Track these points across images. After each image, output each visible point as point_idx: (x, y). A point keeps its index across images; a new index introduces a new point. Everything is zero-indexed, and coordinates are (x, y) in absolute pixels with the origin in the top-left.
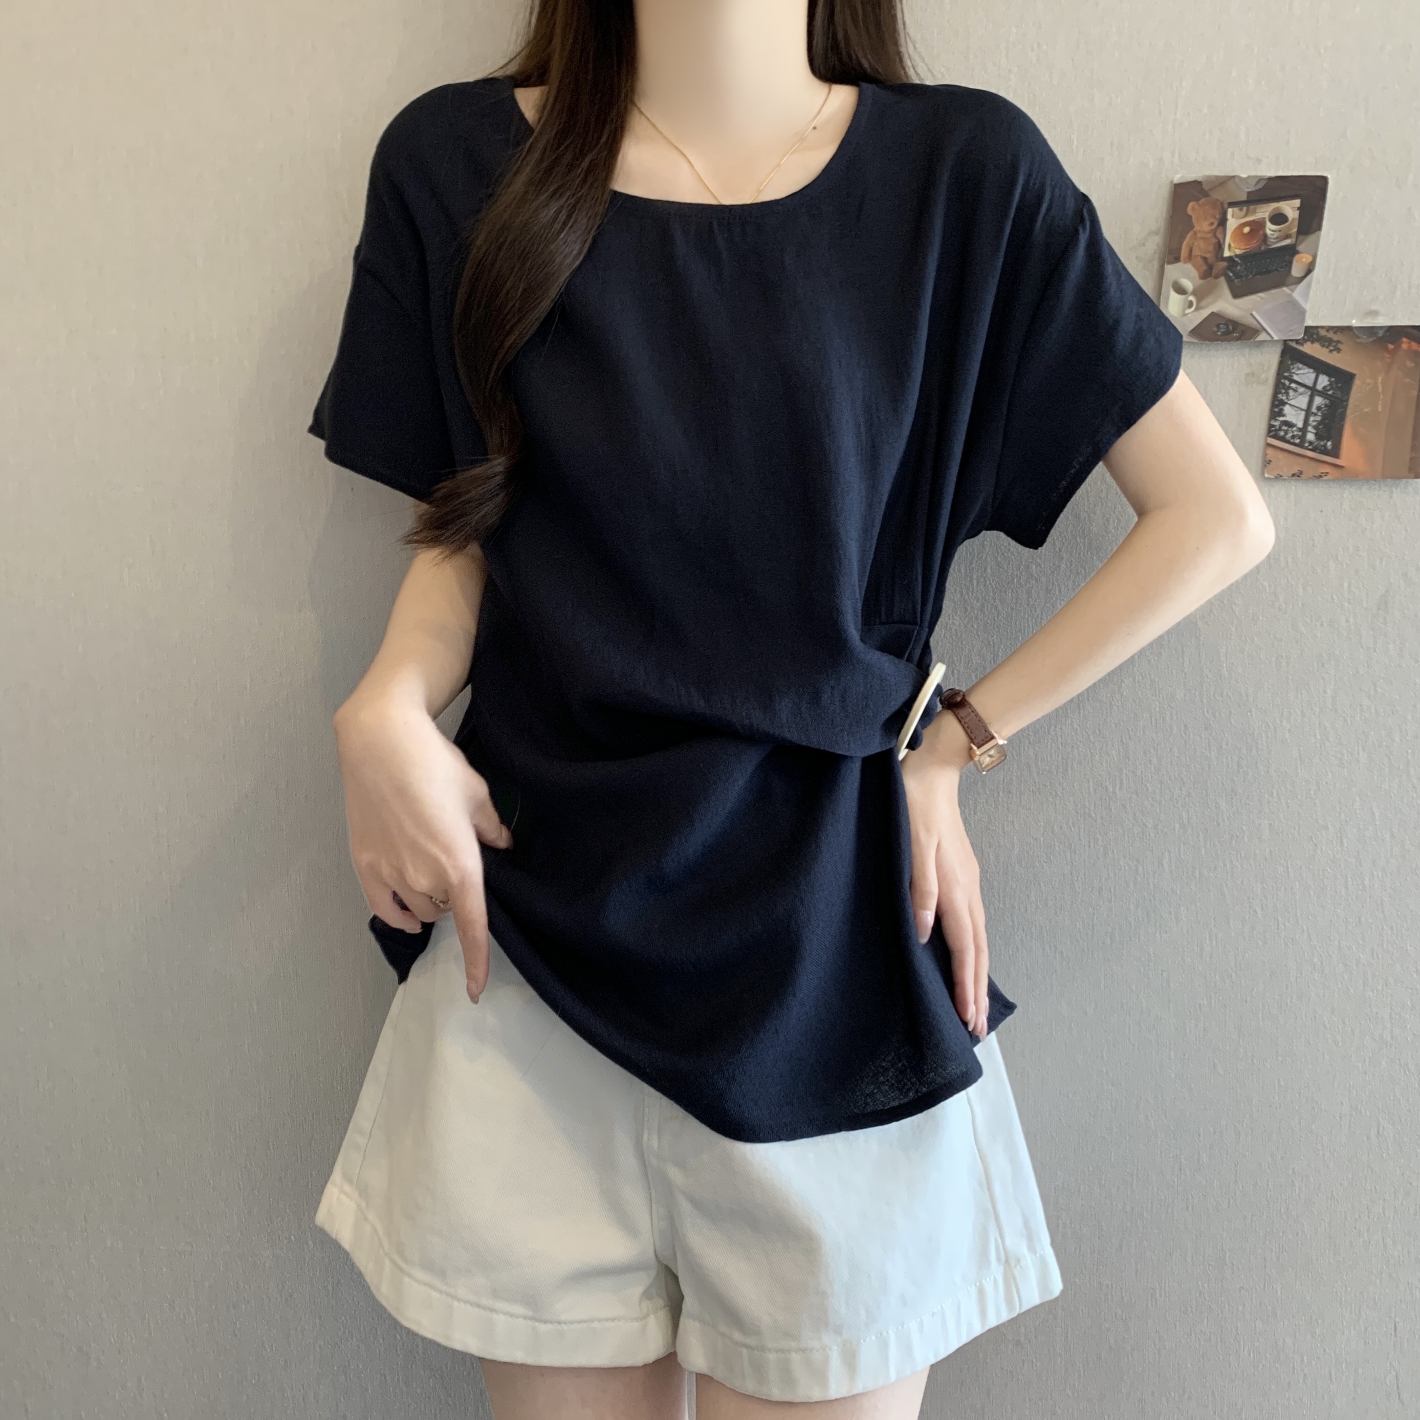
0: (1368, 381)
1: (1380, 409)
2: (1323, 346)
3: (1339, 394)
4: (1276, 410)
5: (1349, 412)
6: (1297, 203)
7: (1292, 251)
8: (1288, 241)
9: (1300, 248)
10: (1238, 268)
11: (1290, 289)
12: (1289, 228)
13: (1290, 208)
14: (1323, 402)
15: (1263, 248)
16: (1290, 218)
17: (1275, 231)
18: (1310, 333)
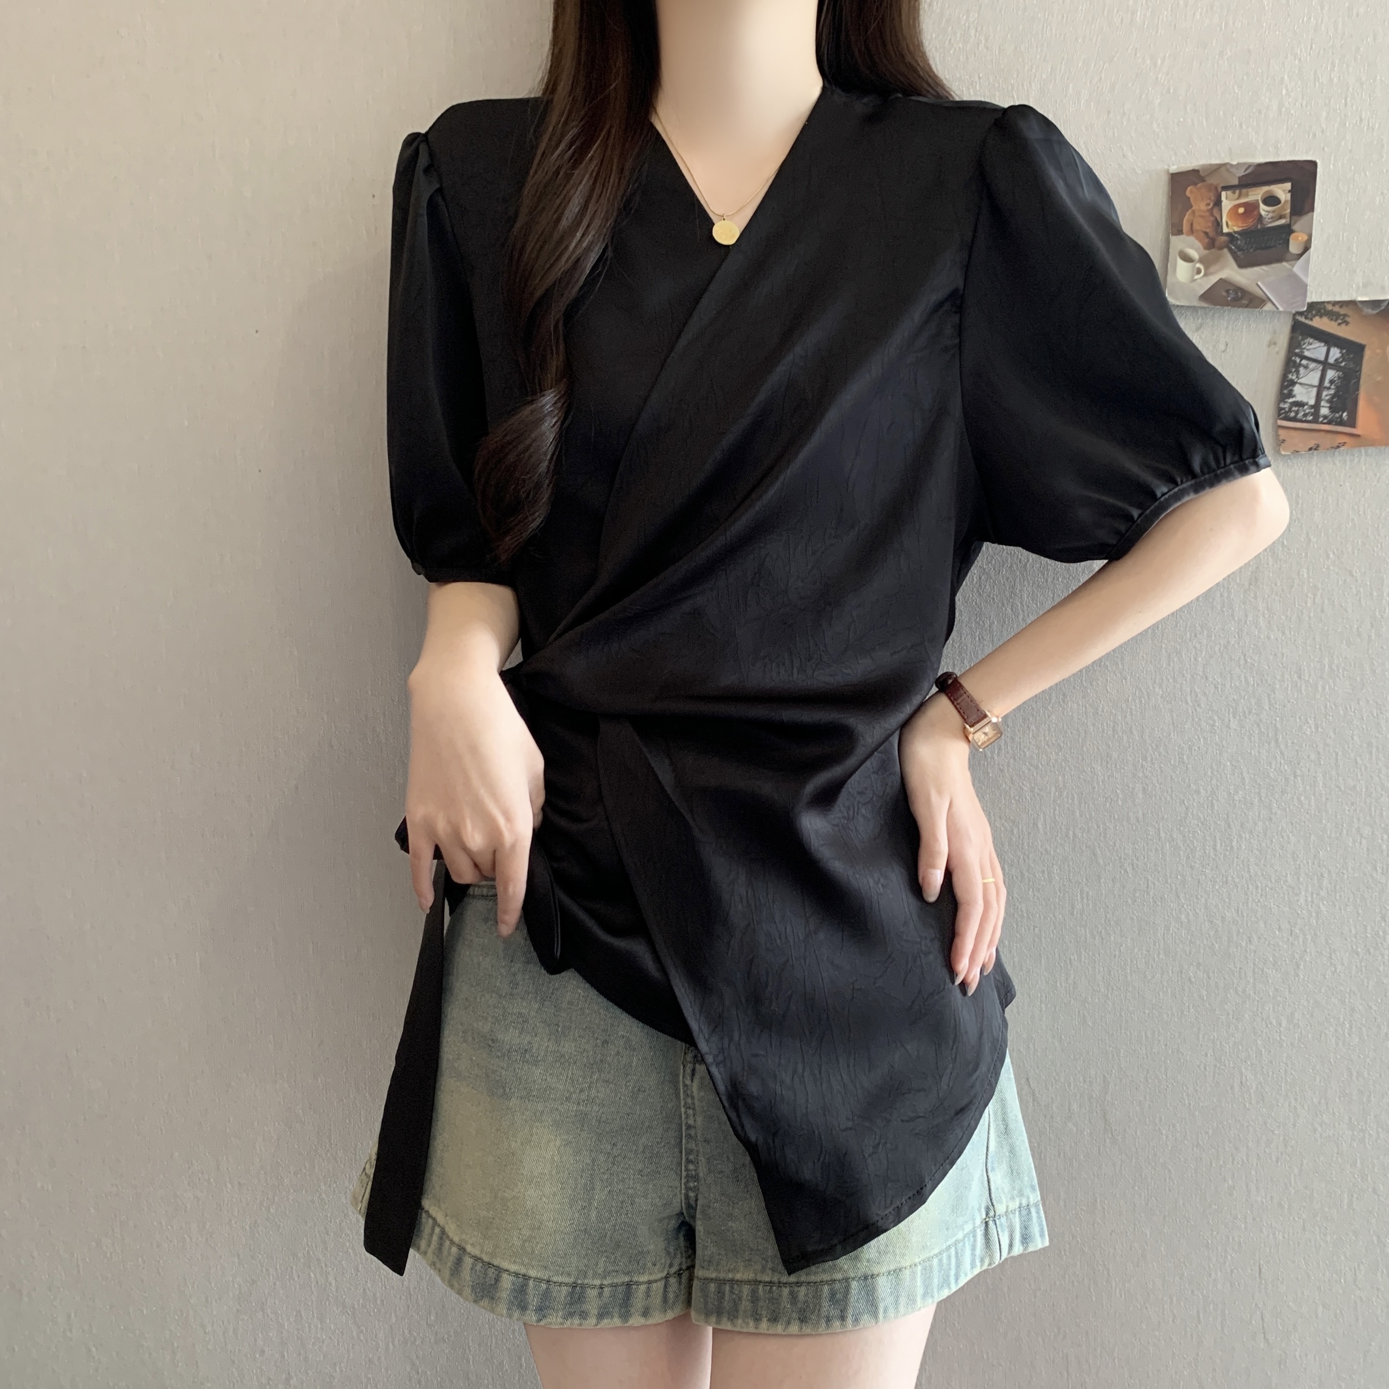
0: (1377, 351)
2: (1332, 320)
3: (1351, 367)
5: (1362, 382)
6: (1288, 186)
7: (1287, 230)
8: (1282, 222)
9: (1295, 227)
10: (1239, 242)
11: (1290, 265)
12: (1283, 209)
13: (1282, 191)
14: (1336, 375)
15: (1259, 227)
16: (1283, 200)
17: (1269, 212)
18: (1316, 308)
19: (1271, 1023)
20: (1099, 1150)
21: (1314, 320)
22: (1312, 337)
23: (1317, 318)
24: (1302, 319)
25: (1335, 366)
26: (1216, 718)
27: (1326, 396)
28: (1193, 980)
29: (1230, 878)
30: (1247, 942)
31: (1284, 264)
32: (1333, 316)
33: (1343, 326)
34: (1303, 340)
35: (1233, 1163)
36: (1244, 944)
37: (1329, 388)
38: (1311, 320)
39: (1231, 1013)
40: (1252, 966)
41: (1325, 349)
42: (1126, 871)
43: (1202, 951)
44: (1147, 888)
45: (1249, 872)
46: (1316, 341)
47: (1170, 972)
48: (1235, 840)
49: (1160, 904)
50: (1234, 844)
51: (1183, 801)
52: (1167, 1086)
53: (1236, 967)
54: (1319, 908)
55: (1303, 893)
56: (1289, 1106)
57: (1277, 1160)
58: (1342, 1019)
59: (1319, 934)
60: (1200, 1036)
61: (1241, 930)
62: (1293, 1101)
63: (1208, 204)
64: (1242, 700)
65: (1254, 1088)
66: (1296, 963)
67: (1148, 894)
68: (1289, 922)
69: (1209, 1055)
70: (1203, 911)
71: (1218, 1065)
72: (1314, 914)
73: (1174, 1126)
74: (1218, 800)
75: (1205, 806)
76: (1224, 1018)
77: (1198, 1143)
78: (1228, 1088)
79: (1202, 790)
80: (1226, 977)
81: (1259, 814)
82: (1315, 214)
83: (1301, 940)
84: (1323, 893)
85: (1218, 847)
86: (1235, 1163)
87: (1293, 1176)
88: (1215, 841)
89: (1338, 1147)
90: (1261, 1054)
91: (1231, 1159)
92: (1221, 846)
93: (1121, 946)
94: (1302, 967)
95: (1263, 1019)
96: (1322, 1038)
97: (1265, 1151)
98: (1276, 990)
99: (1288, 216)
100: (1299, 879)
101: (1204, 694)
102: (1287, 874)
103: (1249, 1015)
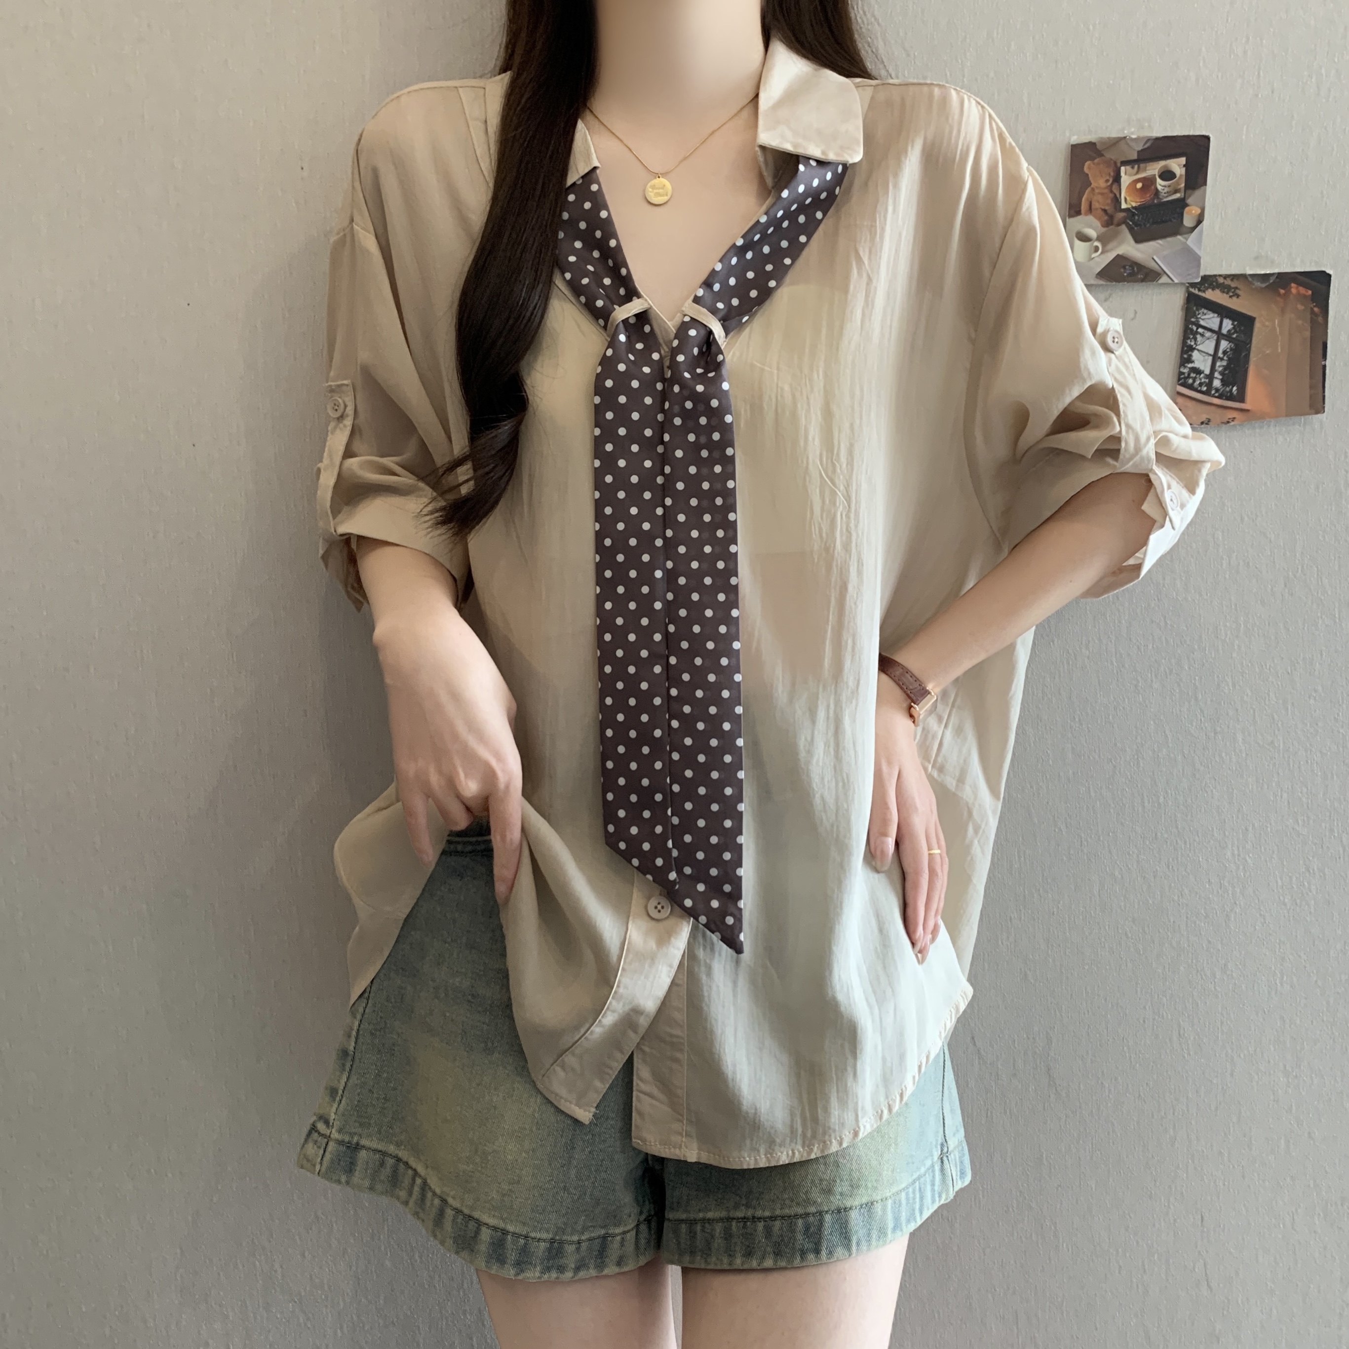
0: (1267, 323)
1: (1280, 351)
2: (1224, 292)
3: (1243, 337)
4: (1185, 356)
5: (1252, 355)
6: (1183, 160)
7: (1182, 204)
8: (1178, 196)
9: (1189, 201)
10: (1136, 218)
11: (1184, 238)
12: (1178, 183)
13: (1177, 166)
14: (1229, 346)
15: (1155, 201)
16: (1178, 175)
17: (1165, 186)
18: (1209, 281)
19: (1205, 975)
20: (1044, 1106)
21: (1207, 292)
22: (1207, 309)
23: (1210, 290)
24: (1196, 292)
25: (1228, 337)
26: (1139, 678)
27: (1219, 366)
28: (1130, 935)
29: (1159, 834)
30: (1178, 897)
31: (1179, 237)
32: (1225, 289)
33: (1234, 298)
34: (1198, 310)
35: (1174, 1114)
36: (1176, 898)
37: (1222, 359)
38: (1204, 292)
39: (1167, 967)
40: (1185, 919)
41: (1218, 320)
42: (1060, 830)
43: (1136, 907)
44: (1081, 846)
45: (1177, 828)
46: (1209, 312)
47: (1107, 927)
48: (1162, 797)
49: (1094, 861)
50: (1162, 799)
51: (1111, 759)
52: (1108, 1040)
53: (1169, 921)
54: (1246, 860)
55: (1230, 846)
56: (1227, 1056)
57: (1217, 1109)
58: (1273, 968)
59: (1247, 886)
60: (1139, 989)
61: (1173, 885)
62: (1230, 1051)
63: (1107, 181)
64: (1163, 661)
65: (1192, 1038)
66: (1227, 915)
67: (1082, 851)
68: (1218, 875)
69: (1147, 1007)
70: (1135, 867)
71: (1157, 1017)
72: (1241, 867)
73: (1116, 1079)
74: (1143, 758)
75: (1132, 764)
76: (1160, 971)
77: (1140, 1095)
78: (1167, 1040)
79: (1128, 749)
80: (1161, 930)
81: (1183, 771)
82: (1207, 187)
83: (1230, 892)
84: (1249, 846)
85: (1146, 804)
86: (1176, 1114)
87: (1231, 1124)
88: (1142, 799)
89: (1274, 1094)
90: (1198, 1006)
91: (1172, 1110)
92: (1149, 802)
93: (1059, 903)
94: (1233, 919)
95: (1198, 971)
96: (1255, 988)
97: (1204, 1100)
98: (1209, 942)
99: (1183, 190)
100: (1224, 832)
101: (1129, 655)
102: (1213, 829)
103: (1184, 968)
